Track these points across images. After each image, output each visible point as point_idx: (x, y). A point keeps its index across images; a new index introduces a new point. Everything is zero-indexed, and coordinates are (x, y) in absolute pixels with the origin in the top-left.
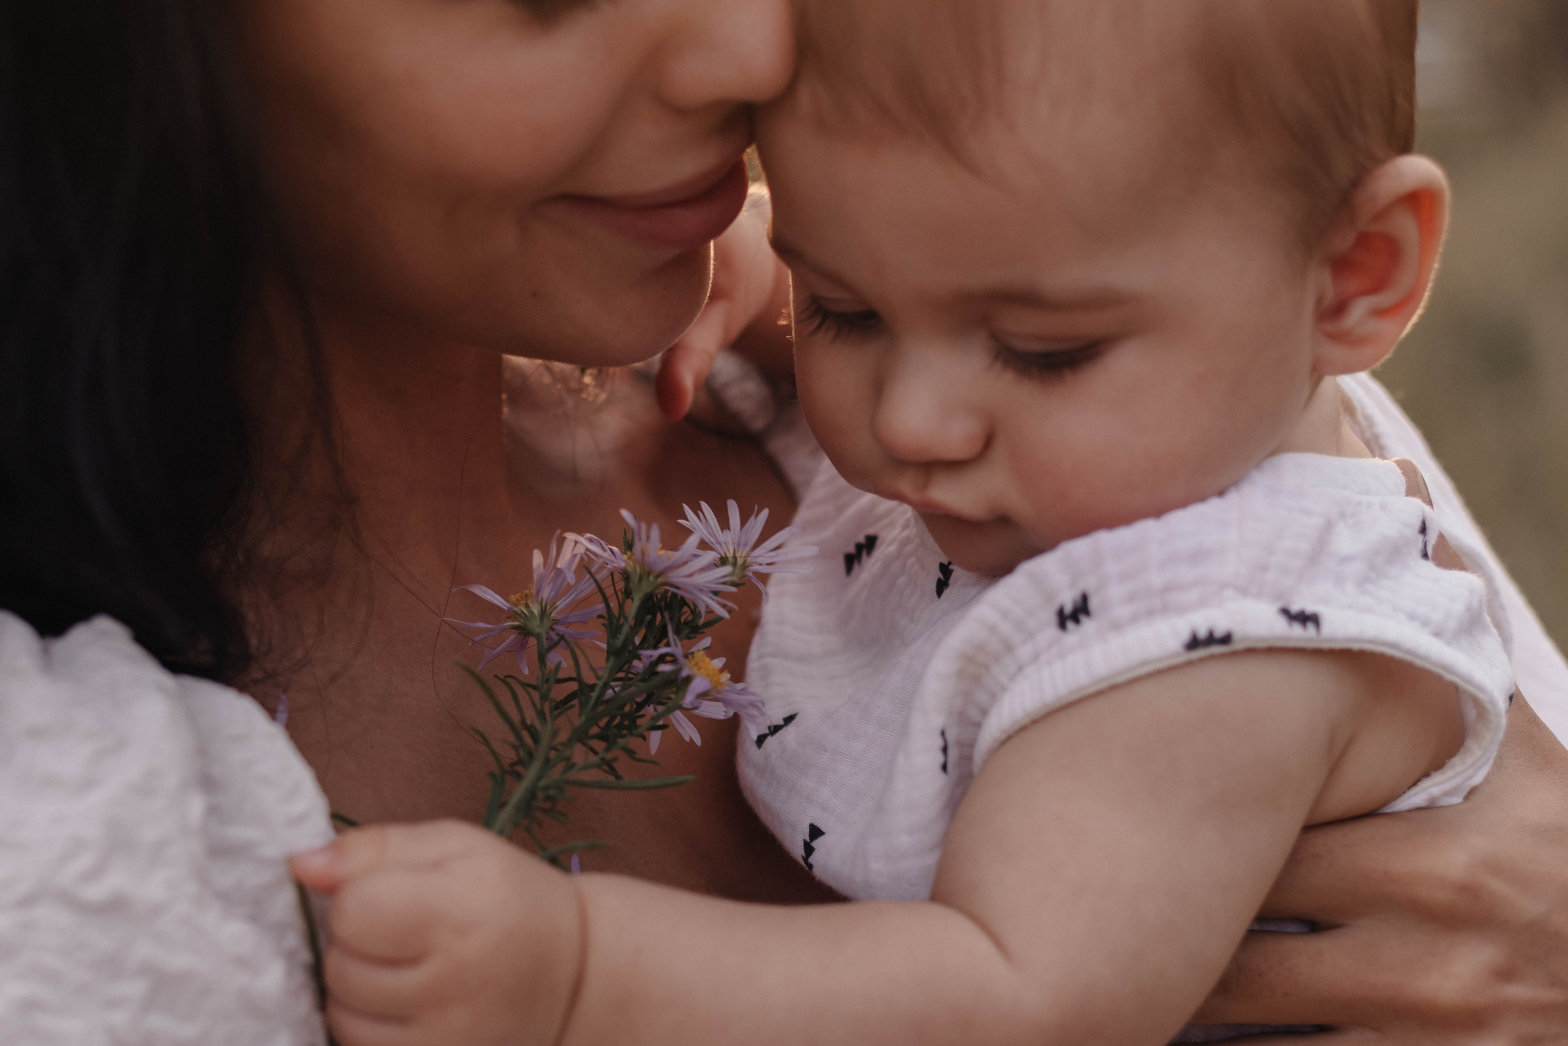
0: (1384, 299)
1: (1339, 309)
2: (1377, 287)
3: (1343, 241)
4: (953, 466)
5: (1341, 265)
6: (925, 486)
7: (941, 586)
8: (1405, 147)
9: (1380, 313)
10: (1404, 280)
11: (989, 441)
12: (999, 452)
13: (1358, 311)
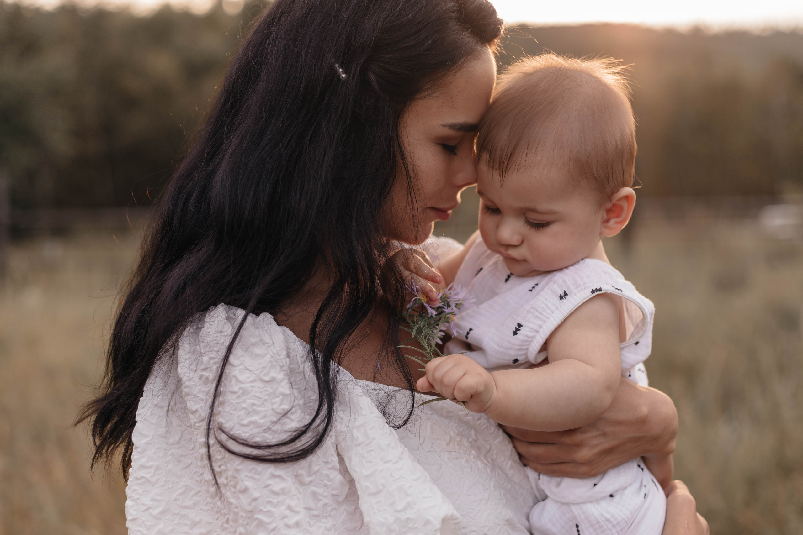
0: (618, 220)
1: (607, 221)
2: (618, 216)
3: (609, 205)
4: (514, 246)
5: (609, 211)
6: (507, 250)
7: (507, 280)
8: (624, 185)
9: (617, 223)
10: (624, 215)
11: (522, 242)
12: (525, 245)
13: (612, 222)
